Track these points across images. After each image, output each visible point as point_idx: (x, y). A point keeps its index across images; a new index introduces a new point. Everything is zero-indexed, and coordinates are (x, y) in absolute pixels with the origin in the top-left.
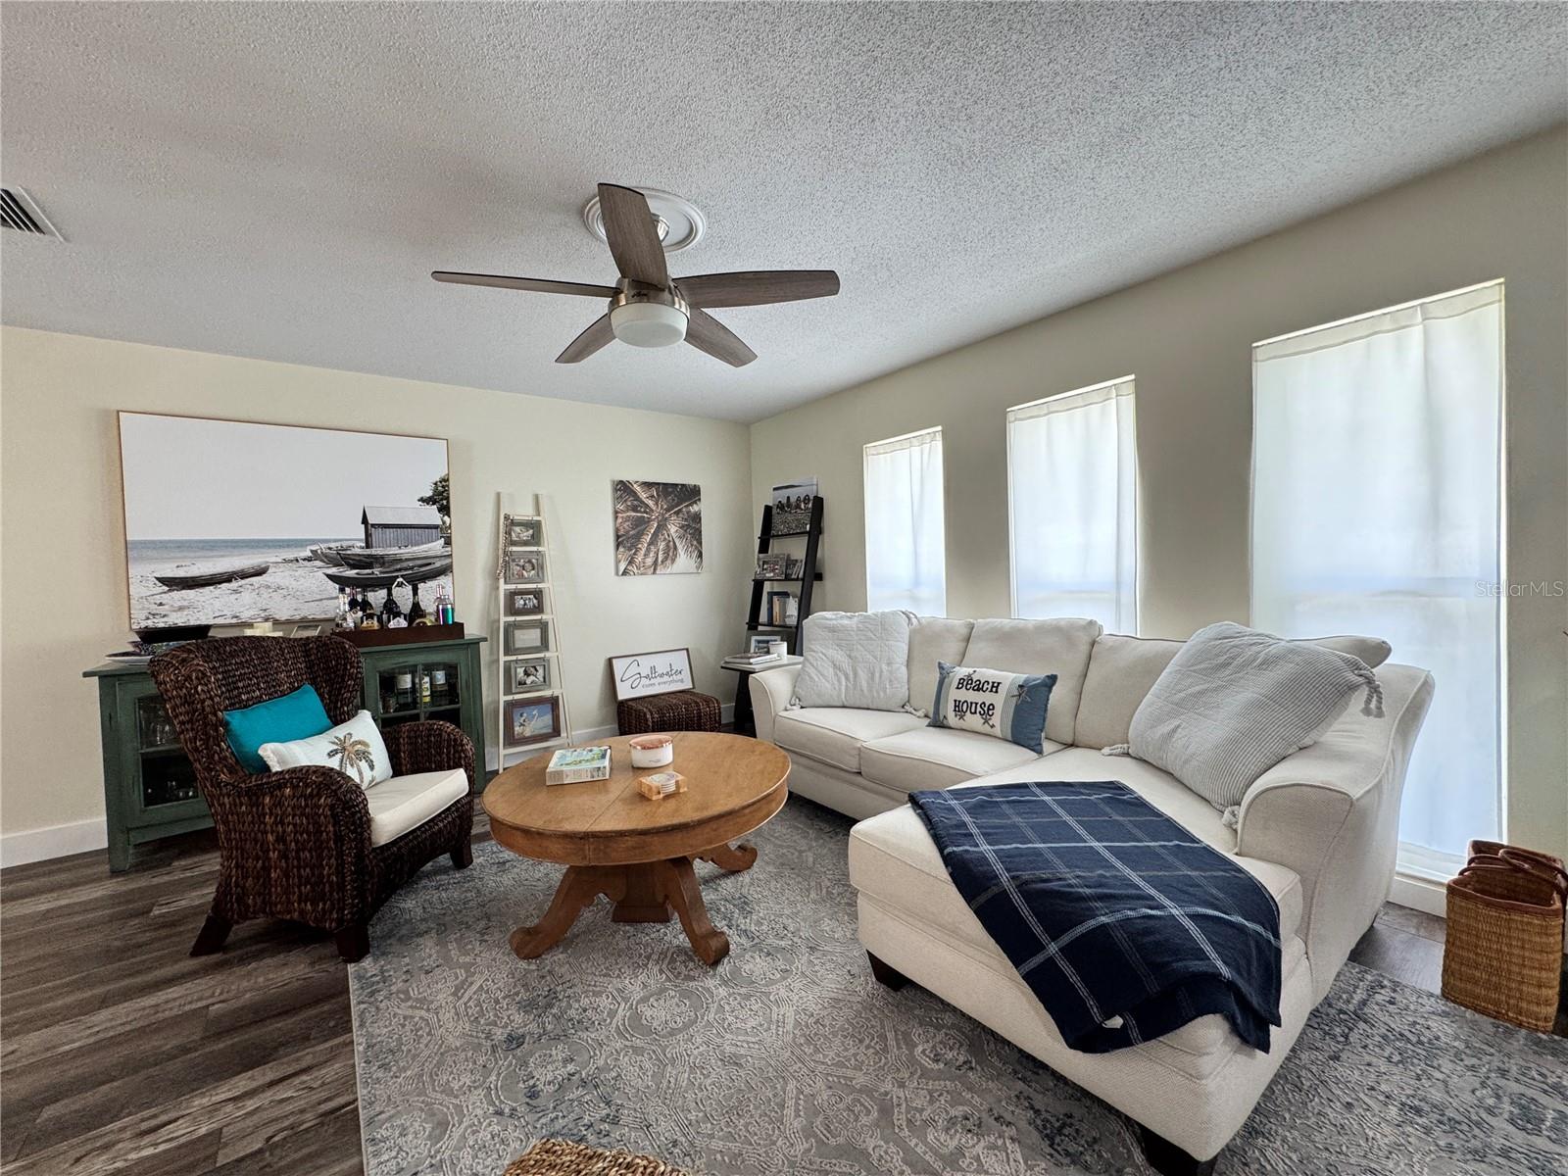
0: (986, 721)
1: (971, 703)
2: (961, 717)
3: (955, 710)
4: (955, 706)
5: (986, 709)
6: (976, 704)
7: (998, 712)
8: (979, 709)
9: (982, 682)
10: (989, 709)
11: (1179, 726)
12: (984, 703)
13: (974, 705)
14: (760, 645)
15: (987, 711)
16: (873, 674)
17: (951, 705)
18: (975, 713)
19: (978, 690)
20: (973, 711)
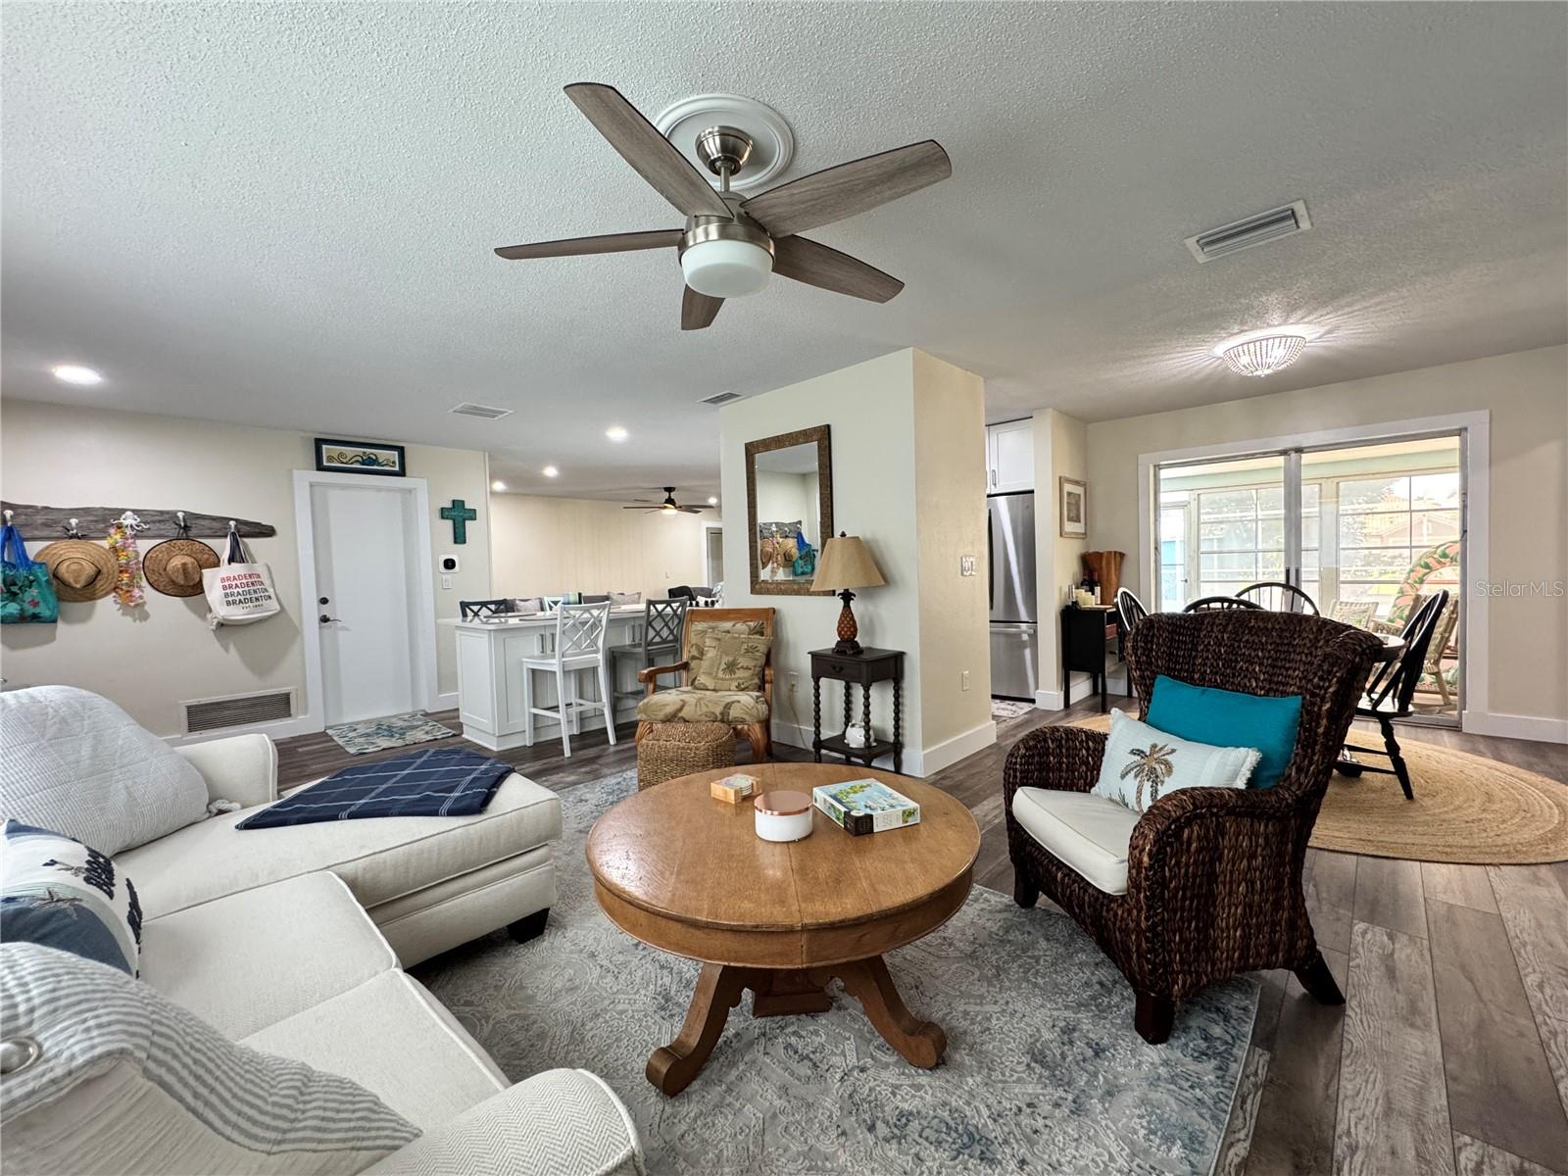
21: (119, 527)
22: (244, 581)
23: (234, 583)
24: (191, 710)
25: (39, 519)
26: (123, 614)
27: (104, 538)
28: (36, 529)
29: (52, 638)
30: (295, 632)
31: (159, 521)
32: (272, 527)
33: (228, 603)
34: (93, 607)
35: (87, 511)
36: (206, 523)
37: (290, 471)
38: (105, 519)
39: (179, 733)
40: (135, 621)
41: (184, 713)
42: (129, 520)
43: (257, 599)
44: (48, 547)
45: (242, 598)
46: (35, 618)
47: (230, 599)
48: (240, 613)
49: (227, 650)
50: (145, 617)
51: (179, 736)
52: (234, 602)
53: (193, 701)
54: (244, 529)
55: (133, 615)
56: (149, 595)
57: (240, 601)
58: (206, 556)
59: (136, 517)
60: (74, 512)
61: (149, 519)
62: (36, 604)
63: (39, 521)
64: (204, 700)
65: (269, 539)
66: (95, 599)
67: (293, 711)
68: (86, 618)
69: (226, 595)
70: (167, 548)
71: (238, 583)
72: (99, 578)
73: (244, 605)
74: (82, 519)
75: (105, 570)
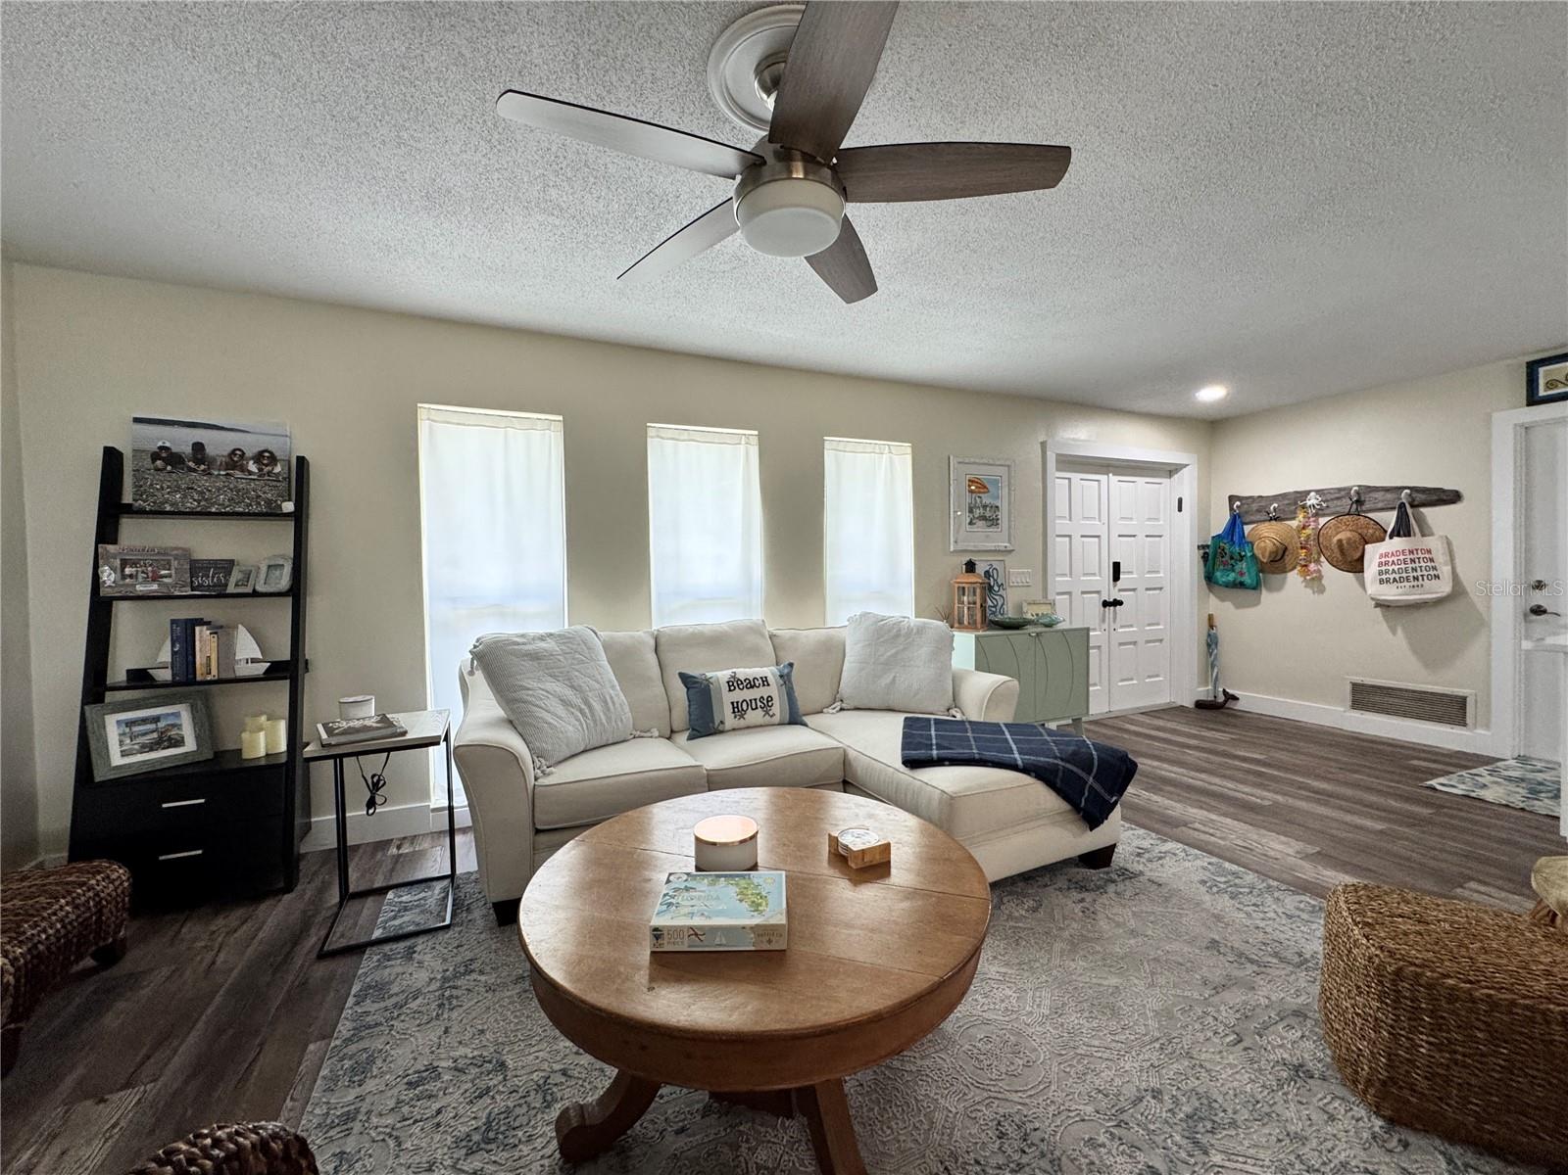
0: (767, 713)
1: (751, 701)
2: (742, 716)
3: (734, 712)
4: (734, 708)
5: (765, 702)
6: (755, 700)
7: (776, 702)
8: (759, 704)
9: (751, 679)
10: (768, 701)
11: (895, 677)
12: (762, 697)
13: (753, 702)
14: (136, 729)
15: (766, 704)
16: (606, 702)
17: (728, 709)
18: (757, 708)
19: (752, 687)
20: (754, 707)
21: (1304, 507)
22: (1402, 557)
23: (1391, 560)
24: (1357, 689)
25: (1255, 506)
26: (1306, 587)
27: (1294, 518)
28: (1252, 515)
29: (1258, 602)
30: (1479, 624)
31: (1338, 498)
32: (1457, 492)
33: (1381, 582)
34: (1285, 578)
35: (1284, 496)
36: (1379, 495)
37: (1489, 417)
38: (1294, 502)
39: (1342, 706)
40: (1314, 593)
41: (1349, 688)
42: (1312, 500)
43: (1416, 578)
44: (1253, 529)
45: (1397, 576)
46: (1242, 585)
47: (1384, 577)
48: (1393, 593)
49: (1394, 632)
50: (1322, 590)
51: (1342, 709)
52: (1388, 581)
53: (1358, 679)
54: (1420, 497)
55: (1312, 588)
56: (1326, 568)
57: (1395, 580)
58: (1371, 531)
59: (1318, 497)
60: (1275, 498)
61: (1329, 497)
62: (1242, 574)
63: (1255, 509)
64: (1369, 681)
65: (1452, 506)
66: (1286, 572)
67: (1469, 720)
68: (1280, 588)
69: (1380, 573)
70: (1335, 525)
71: (1395, 559)
72: (1287, 553)
73: (1400, 585)
74: (1281, 503)
75: (1290, 547)
